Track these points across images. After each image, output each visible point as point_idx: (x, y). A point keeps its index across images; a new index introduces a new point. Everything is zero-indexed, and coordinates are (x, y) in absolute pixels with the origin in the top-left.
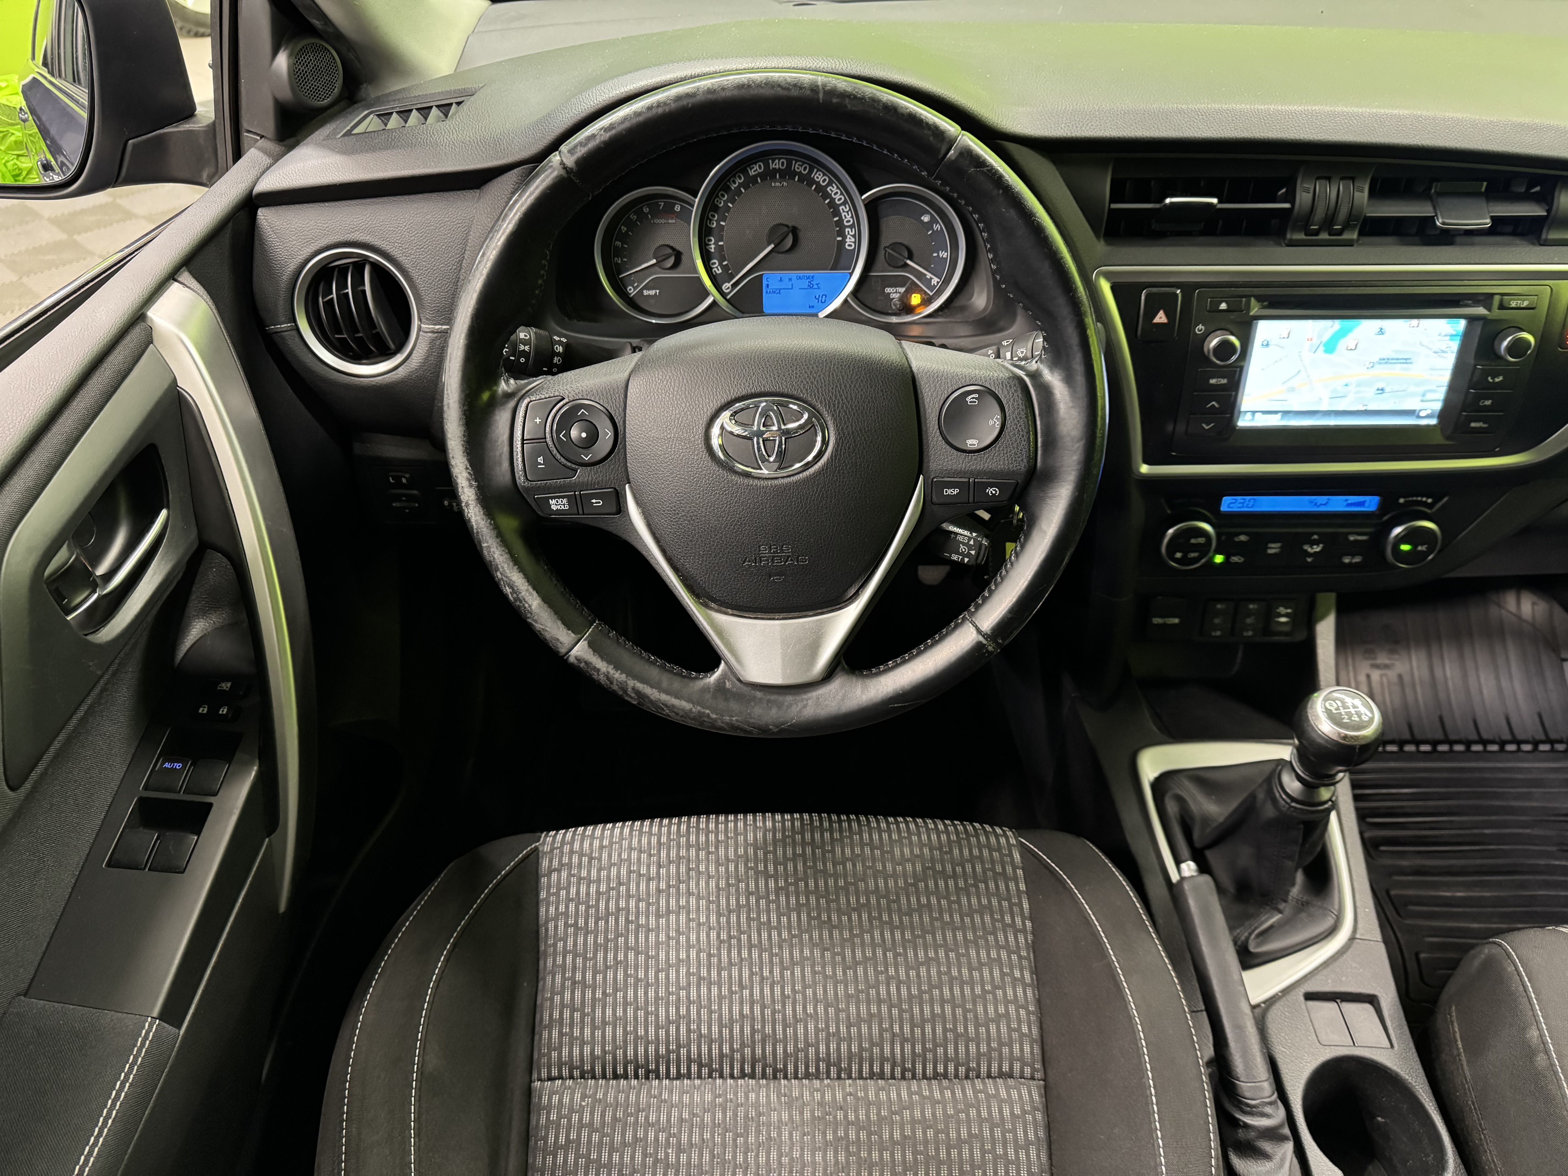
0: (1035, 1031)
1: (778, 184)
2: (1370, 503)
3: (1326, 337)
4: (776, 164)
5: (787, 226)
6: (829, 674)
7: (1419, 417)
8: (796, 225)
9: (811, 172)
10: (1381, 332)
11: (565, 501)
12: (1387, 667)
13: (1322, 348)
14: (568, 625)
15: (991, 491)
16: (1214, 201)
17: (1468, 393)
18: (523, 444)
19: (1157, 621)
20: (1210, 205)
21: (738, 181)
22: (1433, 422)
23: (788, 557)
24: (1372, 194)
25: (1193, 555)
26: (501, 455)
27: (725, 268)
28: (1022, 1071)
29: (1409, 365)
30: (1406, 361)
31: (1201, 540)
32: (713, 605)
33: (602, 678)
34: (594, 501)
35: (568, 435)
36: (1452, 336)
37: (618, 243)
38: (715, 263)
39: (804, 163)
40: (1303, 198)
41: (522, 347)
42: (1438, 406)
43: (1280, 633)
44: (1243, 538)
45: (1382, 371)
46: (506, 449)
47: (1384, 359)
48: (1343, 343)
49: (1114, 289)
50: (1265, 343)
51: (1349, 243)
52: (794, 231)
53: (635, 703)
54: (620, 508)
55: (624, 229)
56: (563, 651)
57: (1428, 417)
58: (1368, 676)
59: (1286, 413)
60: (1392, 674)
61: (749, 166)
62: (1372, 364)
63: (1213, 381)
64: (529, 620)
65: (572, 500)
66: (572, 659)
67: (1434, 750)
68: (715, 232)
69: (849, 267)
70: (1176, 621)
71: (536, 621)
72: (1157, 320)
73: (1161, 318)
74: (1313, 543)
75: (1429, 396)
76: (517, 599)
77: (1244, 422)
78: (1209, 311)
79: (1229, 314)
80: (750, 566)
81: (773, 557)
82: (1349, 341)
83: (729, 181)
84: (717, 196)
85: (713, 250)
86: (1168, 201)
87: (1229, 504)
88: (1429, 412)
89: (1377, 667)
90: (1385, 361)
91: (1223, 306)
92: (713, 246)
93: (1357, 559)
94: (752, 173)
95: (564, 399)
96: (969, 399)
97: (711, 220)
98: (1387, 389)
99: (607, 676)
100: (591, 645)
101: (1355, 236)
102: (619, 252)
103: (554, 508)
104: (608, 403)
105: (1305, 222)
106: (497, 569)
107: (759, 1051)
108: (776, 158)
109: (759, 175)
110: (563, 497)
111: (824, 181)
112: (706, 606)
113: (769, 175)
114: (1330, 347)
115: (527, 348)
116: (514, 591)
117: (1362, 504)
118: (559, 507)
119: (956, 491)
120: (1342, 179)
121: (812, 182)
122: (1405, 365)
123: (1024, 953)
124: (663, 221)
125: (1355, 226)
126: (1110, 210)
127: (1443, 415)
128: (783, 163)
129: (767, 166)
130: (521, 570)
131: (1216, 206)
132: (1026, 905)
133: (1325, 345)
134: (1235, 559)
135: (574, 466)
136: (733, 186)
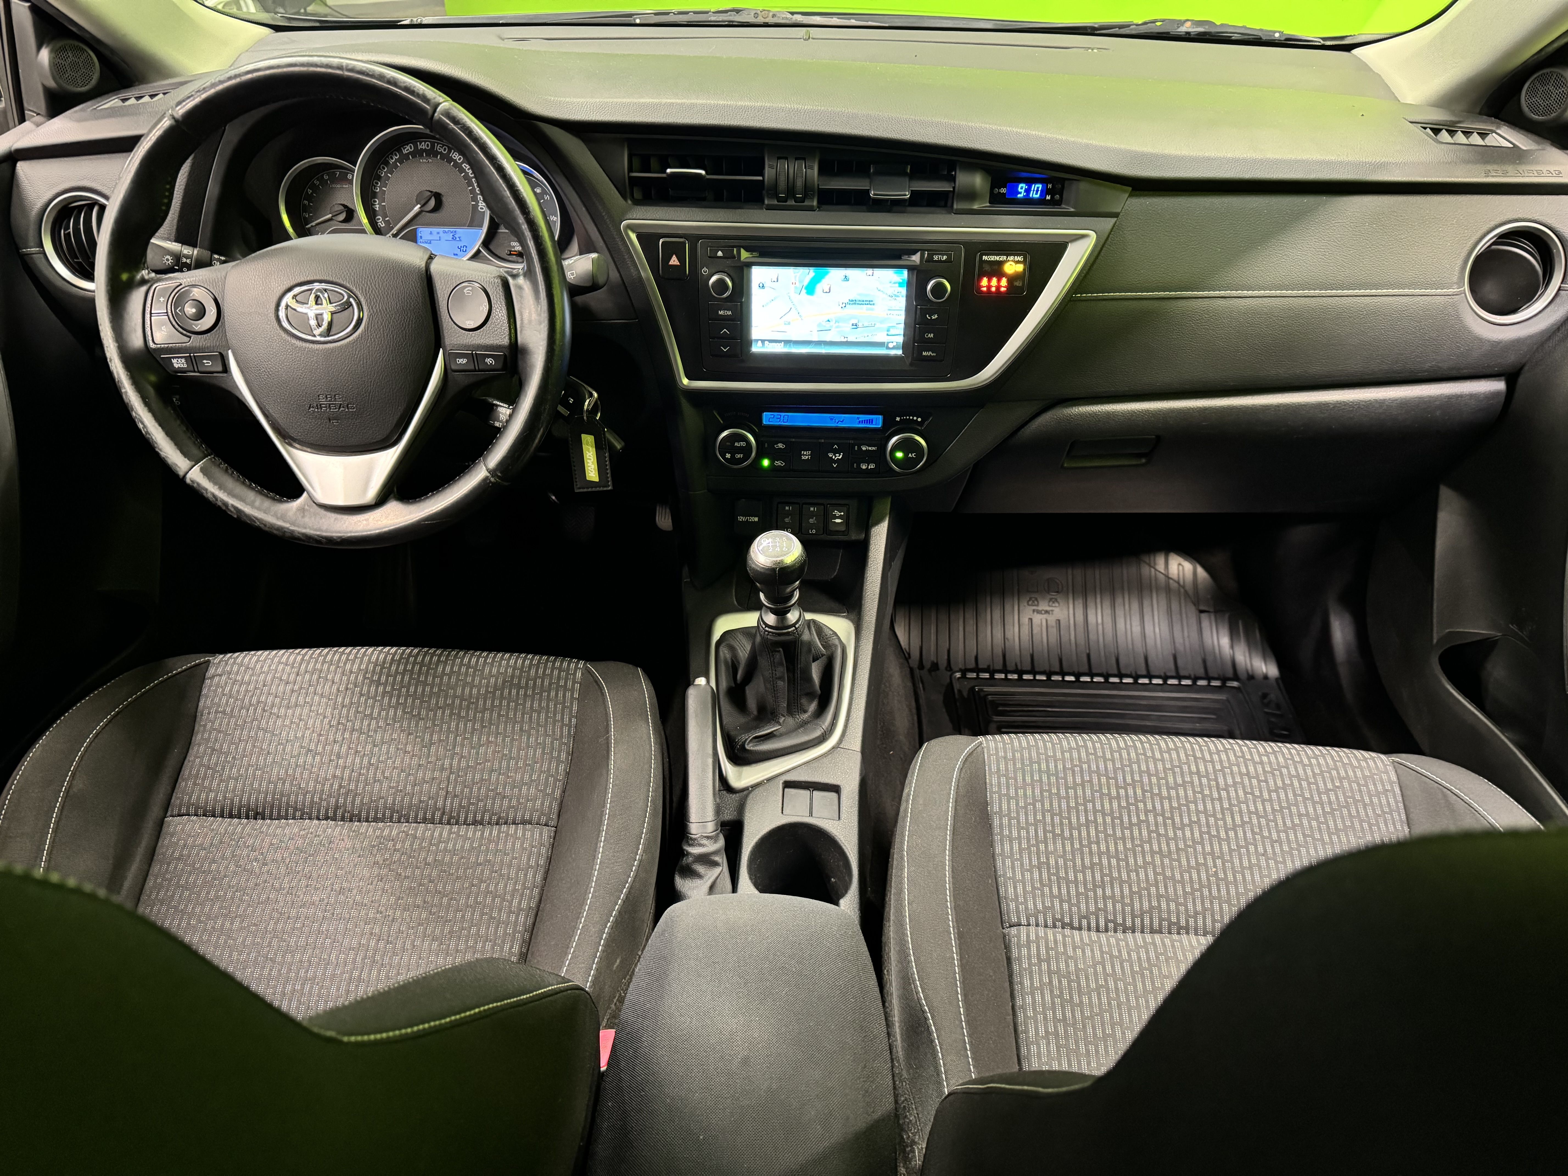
0: (558, 793)
1: (424, 160)
2: (878, 421)
3: (806, 282)
4: (423, 146)
5: (431, 192)
6: (381, 501)
7: (888, 348)
8: (438, 191)
9: (450, 152)
10: (846, 278)
11: (183, 360)
12: (1047, 612)
13: (804, 291)
14: (185, 454)
15: (489, 361)
16: (703, 172)
17: (915, 327)
18: (151, 316)
19: (741, 519)
20: (700, 174)
21: (395, 158)
22: (900, 352)
23: (341, 404)
24: (821, 172)
25: (738, 456)
26: (136, 324)
27: (387, 223)
28: (539, 819)
29: (872, 306)
30: (870, 303)
31: (743, 444)
32: (297, 445)
33: (209, 496)
34: (205, 361)
35: (182, 310)
36: (899, 283)
37: (306, 202)
38: (379, 219)
39: (444, 145)
40: (769, 173)
41: (184, 260)
42: (901, 339)
43: (837, 532)
44: (780, 446)
45: (852, 310)
46: (140, 321)
47: (852, 301)
48: (819, 288)
49: (638, 237)
50: (761, 285)
51: (811, 209)
52: (438, 197)
53: (235, 516)
54: (226, 369)
55: (310, 191)
56: (181, 474)
57: (894, 348)
58: (1031, 620)
59: (787, 342)
60: (1052, 619)
61: (403, 146)
62: (844, 305)
63: (721, 313)
64: (157, 450)
65: (189, 359)
66: (188, 481)
67: (1078, 680)
68: (379, 195)
69: (481, 226)
70: (756, 519)
71: (161, 450)
72: (671, 263)
73: (674, 261)
74: (835, 452)
75: (892, 332)
76: (147, 433)
77: (756, 348)
78: (709, 257)
79: (725, 260)
80: (314, 412)
81: (330, 404)
82: (823, 285)
83: (388, 157)
84: (379, 168)
85: (377, 209)
86: (669, 171)
87: (769, 418)
88: (895, 344)
89: (1039, 612)
90: (853, 302)
91: (720, 254)
92: (377, 206)
93: (872, 466)
94: (405, 152)
95: (181, 284)
96: (465, 291)
97: (375, 186)
98: (860, 325)
99: (214, 496)
100: (203, 470)
101: (815, 203)
102: (306, 209)
103: (176, 366)
104: (213, 288)
105: (774, 191)
106: (132, 410)
107: (341, 801)
108: (422, 141)
109: (410, 153)
110: (181, 357)
111: (459, 159)
112: (291, 445)
113: (417, 153)
114: (810, 289)
115: (188, 261)
116: (145, 427)
117: (871, 421)
118: (179, 365)
119: (465, 361)
120: (797, 159)
121: (450, 160)
122: (869, 306)
123: (565, 740)
124: (339, 186)
125: (813, 195)
126: (630, 178)
127: (905, 347)
128: (428, 145)
129: (416, 146)
130: (150, 410)
131: (705, 176)
132: (575, 708)
133: (806, 288)
134: (778, 463)
135: (188, 334)
136: (391, 161)
